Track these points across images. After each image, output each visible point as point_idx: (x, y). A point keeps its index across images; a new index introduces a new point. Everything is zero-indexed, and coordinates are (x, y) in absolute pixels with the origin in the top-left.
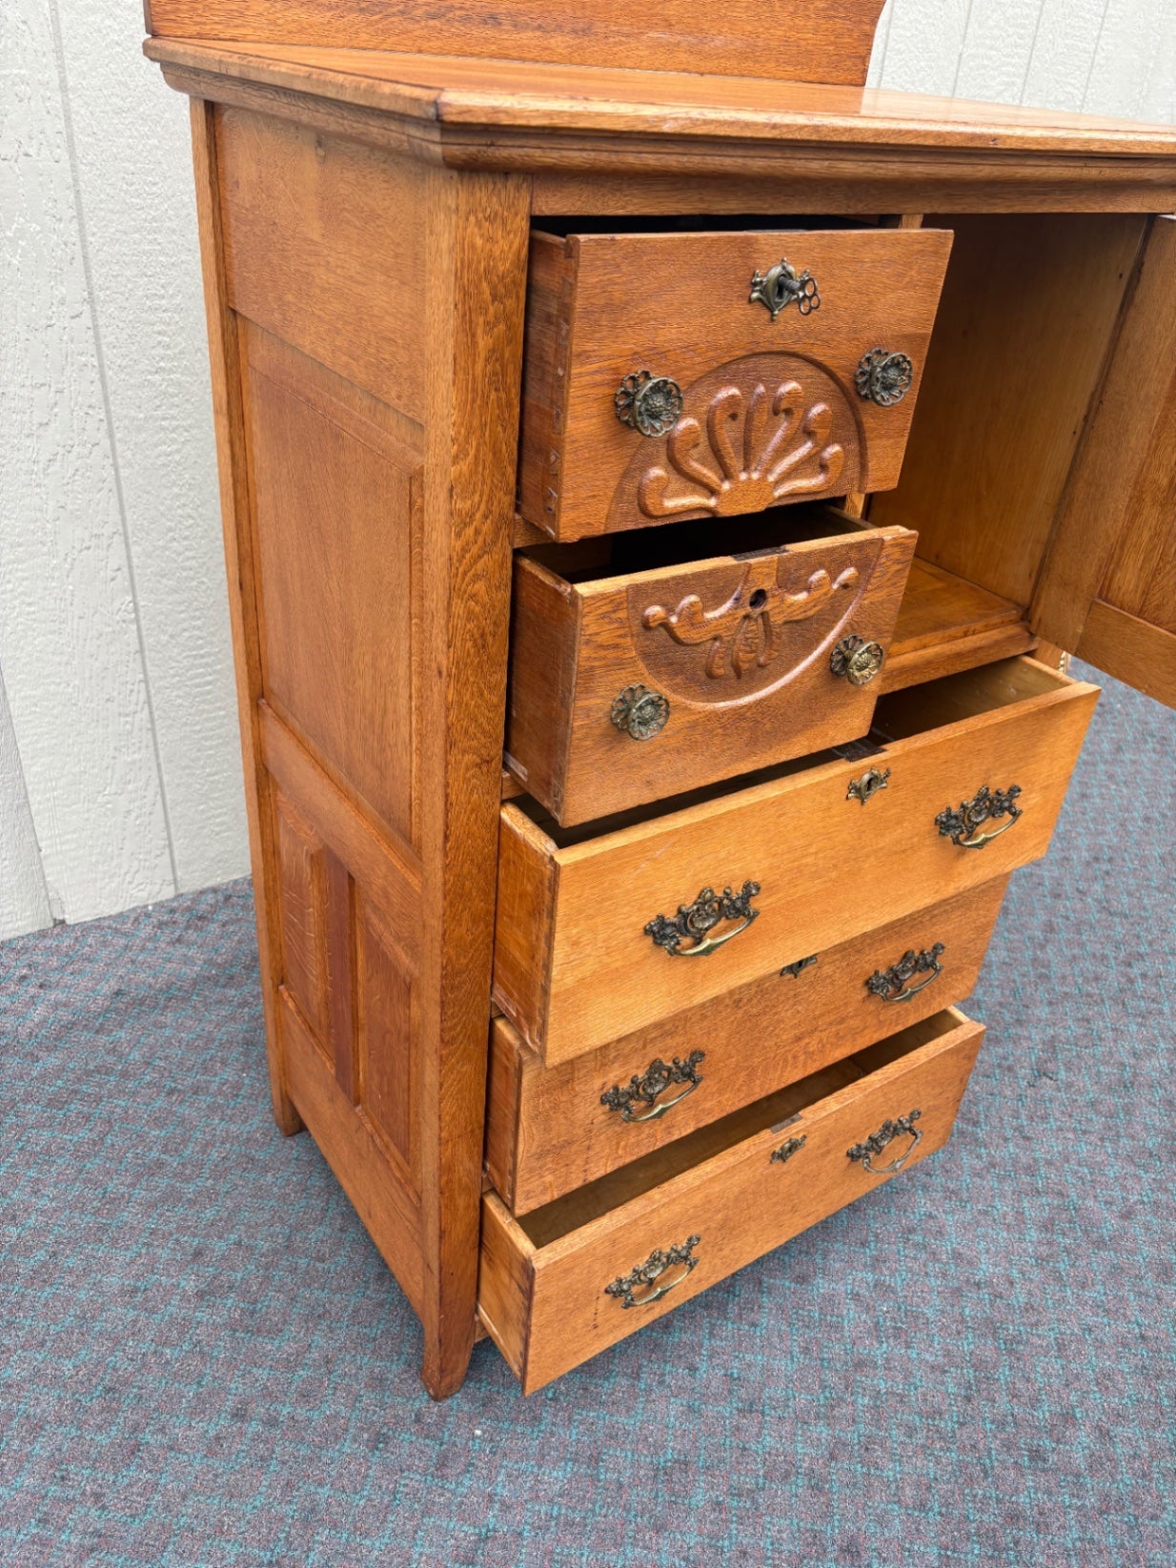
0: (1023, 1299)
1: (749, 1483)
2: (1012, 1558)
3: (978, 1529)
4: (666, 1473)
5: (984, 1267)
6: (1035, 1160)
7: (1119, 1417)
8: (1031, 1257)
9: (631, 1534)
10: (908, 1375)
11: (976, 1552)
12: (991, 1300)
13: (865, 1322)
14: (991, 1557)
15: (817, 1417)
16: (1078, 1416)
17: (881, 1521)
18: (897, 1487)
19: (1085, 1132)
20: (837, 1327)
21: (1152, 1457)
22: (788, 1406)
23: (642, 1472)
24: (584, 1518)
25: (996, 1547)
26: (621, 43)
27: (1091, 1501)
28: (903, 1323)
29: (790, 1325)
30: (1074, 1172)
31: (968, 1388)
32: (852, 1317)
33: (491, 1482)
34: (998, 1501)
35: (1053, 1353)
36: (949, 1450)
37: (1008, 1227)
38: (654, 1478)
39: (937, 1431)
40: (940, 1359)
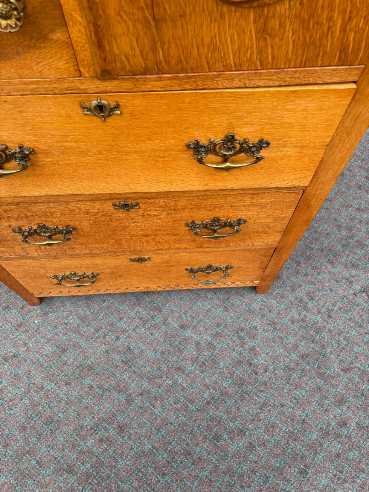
0: (265, 379)
1: (107, 386)
2: (175, 466)
3: (171, 449)
4: (82, 367)
5: (260, 359)
6: (325, 327)
7: (263, 444)
8: (284, 365)
9: (57, 380)
10: (193, 381)
11: (164, 456)
12: (251, 373)
13: (194, 355)
14: (168, 461)
15: (148, 378)
16: (247, 434)
17: (140, 425)
18: (155, 418)
19: (361, 326)
20: (181, 351)
21: (263, 466)
22: (140, 369)
23: (76, 363)
24: (47, 367)
25: (172, 459)
27: (223, 467)
28: (208, 362)
29: (165, 341)
30: (338, 341)
31: (213, 399)
32: (190, 350)
33: (29, 339)
34: (188, 445)
35: (258, 406)
36: (185, 416)
37: (286, 349)
38: (78, 367)
39: (186, 407)
40: (211, 383)
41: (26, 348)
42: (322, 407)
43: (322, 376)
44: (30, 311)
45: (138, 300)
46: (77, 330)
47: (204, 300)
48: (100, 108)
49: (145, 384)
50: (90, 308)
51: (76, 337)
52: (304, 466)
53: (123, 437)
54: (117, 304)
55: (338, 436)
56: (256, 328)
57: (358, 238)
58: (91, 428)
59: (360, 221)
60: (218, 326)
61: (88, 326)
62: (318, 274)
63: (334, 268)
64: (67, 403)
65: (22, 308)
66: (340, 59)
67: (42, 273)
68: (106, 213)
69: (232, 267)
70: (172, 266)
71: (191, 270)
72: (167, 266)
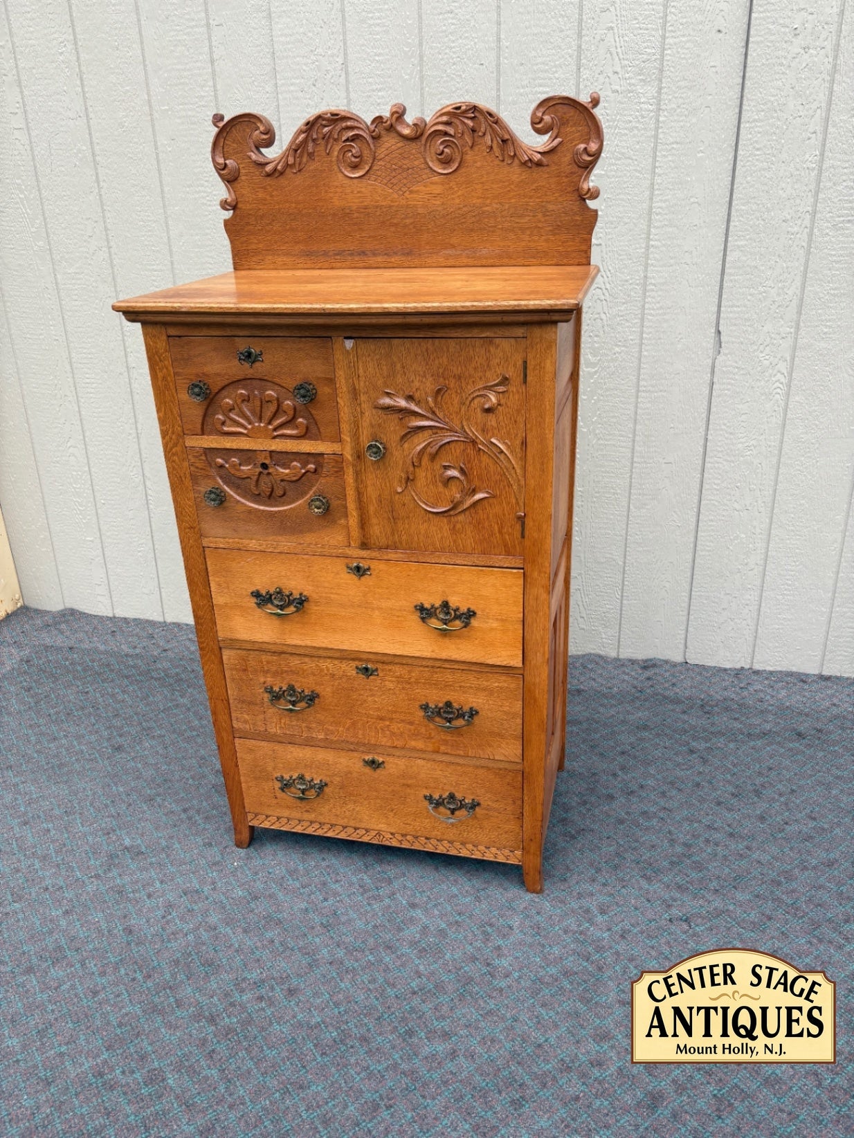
0: (503, 984)
1: (291, 944)
2: (342, 1049)
3: (345, 1029)
4: (270, 920)
5: (504, 961)
6: (611, 948)
8: (536, 976)
9: (235, 925)
10: (403, 965)
11: (333, 1035)
12: (485, 973)
13: (415, 937)
14: (335, 1041)
15: (346, 948)
16: (453, 1039)
17: (316, 995)
18: (338, 992)
20: (400, 930)
21: (461, 1081)
22: (340, 937)
23: (264, 913)
24: (229, 910)
25: (342, 1041)
26: (428, 257)
27: (404, 1066)
28: (430, 950)
29: (383, 915)
30: (625, 968)
31: (421, 990)
32: (412, 932)
33: (220, 880)
34: (368, 1030)
35: (481, 1012)
36: (377, 999)
37: (545, 958)
38: (265, 918)
39: (383, 991)
40: (426, 972)
41: (212, 886)
42: (573, 1036)
43: (586, 1001)
44: (233, 852)
45: (367, 867)
48: (358, 568)
49: (340, 953)
51: (274, 888)
52: (521, 1097)
53: (290, 1001)
55: (584, 1075)
56: (511, 928)
57: (698, 859)
58: (255, 983)
59: (707, 841)
60: (459, 914)
61: (294, 880)
62: (624, 887)
63: (649, 885)
64: (237, 951)
65: (225, 848)
66: (505, 551)
67: (270, 769)
68: (349, 678)
69: (479, 804)
70: (408, 786)
71: (429, 799)
72: (404, 785)
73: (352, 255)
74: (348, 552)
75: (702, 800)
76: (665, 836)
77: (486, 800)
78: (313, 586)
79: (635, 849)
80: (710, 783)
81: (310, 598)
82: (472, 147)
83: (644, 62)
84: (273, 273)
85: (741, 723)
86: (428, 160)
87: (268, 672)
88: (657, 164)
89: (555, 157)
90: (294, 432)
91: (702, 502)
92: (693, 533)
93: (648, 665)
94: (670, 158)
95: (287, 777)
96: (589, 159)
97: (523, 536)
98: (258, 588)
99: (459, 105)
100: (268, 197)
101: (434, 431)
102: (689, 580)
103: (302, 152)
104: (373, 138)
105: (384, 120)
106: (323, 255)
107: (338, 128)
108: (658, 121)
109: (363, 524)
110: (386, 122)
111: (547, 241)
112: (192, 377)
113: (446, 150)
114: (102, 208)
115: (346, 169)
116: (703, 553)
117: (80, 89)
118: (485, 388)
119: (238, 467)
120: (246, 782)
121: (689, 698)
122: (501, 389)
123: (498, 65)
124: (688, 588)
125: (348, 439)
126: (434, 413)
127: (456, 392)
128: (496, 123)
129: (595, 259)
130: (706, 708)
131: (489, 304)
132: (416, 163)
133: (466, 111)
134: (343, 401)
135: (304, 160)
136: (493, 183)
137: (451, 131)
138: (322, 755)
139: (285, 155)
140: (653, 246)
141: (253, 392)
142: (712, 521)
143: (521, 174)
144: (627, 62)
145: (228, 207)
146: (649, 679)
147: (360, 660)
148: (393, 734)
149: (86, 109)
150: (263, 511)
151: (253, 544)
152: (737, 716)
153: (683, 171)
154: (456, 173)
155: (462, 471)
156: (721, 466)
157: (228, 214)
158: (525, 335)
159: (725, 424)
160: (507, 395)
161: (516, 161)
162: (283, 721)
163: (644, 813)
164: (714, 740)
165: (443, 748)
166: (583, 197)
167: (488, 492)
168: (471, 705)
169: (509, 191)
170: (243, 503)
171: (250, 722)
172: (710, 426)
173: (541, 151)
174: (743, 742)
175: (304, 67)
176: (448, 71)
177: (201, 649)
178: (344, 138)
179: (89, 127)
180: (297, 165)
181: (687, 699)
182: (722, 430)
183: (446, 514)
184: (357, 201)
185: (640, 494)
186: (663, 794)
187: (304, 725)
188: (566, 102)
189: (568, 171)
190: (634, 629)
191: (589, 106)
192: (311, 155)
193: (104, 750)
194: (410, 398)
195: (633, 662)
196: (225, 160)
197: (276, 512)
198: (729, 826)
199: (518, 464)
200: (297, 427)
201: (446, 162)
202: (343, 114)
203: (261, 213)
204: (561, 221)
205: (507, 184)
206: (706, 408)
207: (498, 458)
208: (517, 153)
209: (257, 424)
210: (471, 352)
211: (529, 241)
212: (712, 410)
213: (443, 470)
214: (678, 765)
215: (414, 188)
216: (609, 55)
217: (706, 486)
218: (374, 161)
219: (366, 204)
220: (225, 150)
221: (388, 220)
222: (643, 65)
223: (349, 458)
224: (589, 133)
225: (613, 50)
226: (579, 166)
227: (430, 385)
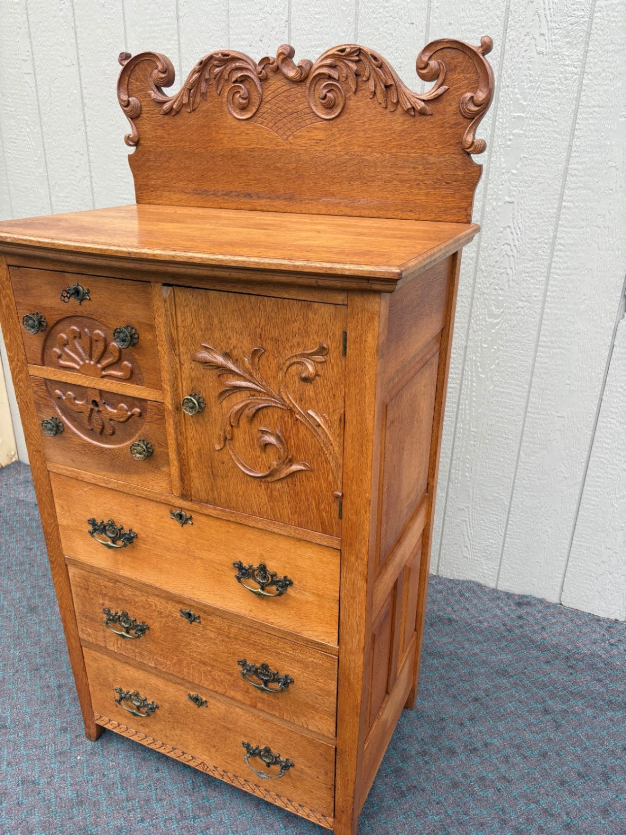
23: (81, 823)
24: (53, 812)
26: (308, 203)
38: (81, 829)
41: (49, 780)
44: (82, 743)
46: (109, 789)
47: (267, 829)
48: (181, 516)
50: (140, 771)
51: (102, 795)
54: (168, 781)
61: (122, 789)
65: (77, 737)
66: (322, 528)
67: (111, 679)
68: (175, 619)
69: (293, 765)
70: (229, 729)
71: (248, 746)
72: (224, 727)
73: (238, 196)
74: (170, 498)
75: (545, 775)
76: (497, 813)
77: (300, 763)
78: (141, 524)
79: (461, 824)
80: (558, 754)
81: (138, 536)
82: (355, 93)
83: (572, 24)
84: (169, 210)
85: (604, 686)
86: (312, 105)
87: (105, 595)
88: (577, 127)
89: (440, 105)
90: (119, 374)
91: (591, 459)
92: (579, 486)
93: (523, 602)
94: (591, 121)
95: (125, 690)
96: (476, 109)
97: (341, 517)
98: (95, 517)
99: (344, 47)
100: (166, 136)
101: (252, 393)
102: (571, 529)
103: (196, 92)
104: (261, 80)
105: (271, 62)
106: (213, 194)
107: (229, 68)
108: (582, 83)
109: (184, 475)
110: (272, 63)
111: (427, 195)
112: (31, 308)
113: (329, 95)
114: (87, 143)
115: (234, 110)
116: (588, 506)
117: (74, 41)
118: (303, 355)
119: (72, 401)
120: (93, 686)
121: (556, 646)
122: (319, 358)
123: (428, 25)
124: (569, 536)
125: (169, 389)
126: (250, 374)
127: (273, 355)
128: (380, 67)
129: (476, 217)
130: (571, 661)
131: (299, 264)
132: (301, 107)
133: (350, 54)
134: (163, 348)
135: (198, 99)
136: (374, 131)
137: (335, 74)
138: (154, 681)
139: (181, 95)
140: (565, 207)
141: (84, 330)
142: (599, 477)
143: (403, 123)
144: (554, 25)
145: (131, 143)
146: (520, 617)
147: (184, 604)
148: (214, 679)
149: (78, 58)
150: (96, 447)
151: (88, 475)
152: (601, 677)
153: (602, 134)
154: (338, 120)
155: (278, 438)
156: (613, 426)
157: (132, 150)
158: (346, 303)
159: (622, 387)
160: (325, 366)
161: (400, 110)
162: (119, 642)
163: (482, 779)
164: (572, 702)
165: (259, 705)
166: (467, 151)
167: (305, 465)
168: (286, 673)
169: (390, 140)
170: (79, 436)
171: (93, 635)
172: (607, 388)
173: (425, 98)
174: (602, 710)
175: (253, 24)
176: (381, 30)
177: (51, 562)
178: (234, 79)
179: (80, 72)
180: (191, 105)
181: (553, 647)
182: (619, 392)
183: (263, 480)
184: (244, 143)
185: (531, 442)
186: (506, 759)
187: (137, 650)
188: (455, 46)
189: (452, 122)
190: (514, 566)
191: (479, 52)
192: (204, 95)
193: (21, 608)
194: (227, 355)
195: (509, 595)
196: (129, 97)
197: (107, 449)
198: (567, 814)
199: (336, 440)
200: (121, 370)
201: (330, 107)
202: (233, 54)
203: (159, 150)
204: (442, 175)
205: (388, 132)
206: (604, 369)
207: (315, 431)
208: (401, 101)
209: (87, 362)
210: (289, 315)
211: (408, 194)
212: (609, 372)
213: (261, 435)
214: (530, 725)
215: (297, 133)
216: (536, 17)
217: (596, 444)
218: (261, 104)
219: (252, 146)
220: (130, 88)
221: (272, 164)
222: (570, 27)
223: (170, 408)
224: (477, 82)
225: (541, 12)
226: (465, 117)
227: (246, 345)
